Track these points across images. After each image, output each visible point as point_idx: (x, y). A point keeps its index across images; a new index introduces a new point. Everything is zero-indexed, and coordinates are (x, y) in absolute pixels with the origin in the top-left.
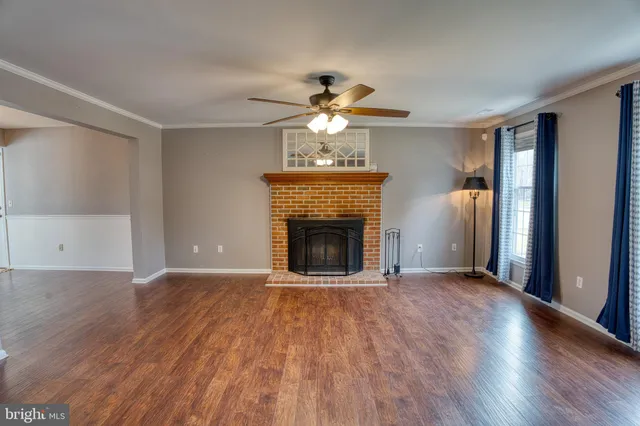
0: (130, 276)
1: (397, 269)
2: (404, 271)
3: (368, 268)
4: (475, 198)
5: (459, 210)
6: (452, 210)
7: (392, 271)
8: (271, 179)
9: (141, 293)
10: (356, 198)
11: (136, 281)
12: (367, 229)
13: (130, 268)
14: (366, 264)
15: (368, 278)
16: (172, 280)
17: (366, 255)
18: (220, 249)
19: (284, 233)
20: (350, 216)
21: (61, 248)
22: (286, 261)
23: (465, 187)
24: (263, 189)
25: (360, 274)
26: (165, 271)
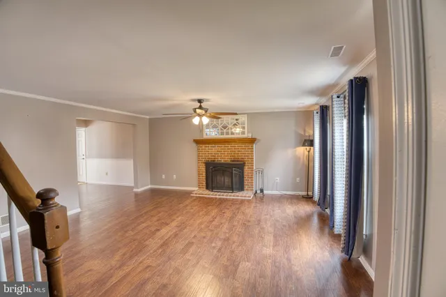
0: (132, 188)
1: (262, 191)
2: (265, 192)
3: (247, 190)
4: (309, 152)
5: (302, 157)
6: (297, 159)
7: (258, 192)
8: (198, 142)
9: (137, 195)
10: (239, 152)
11: (135, 190)
12: (246, 168)
13: (133, 185)
14: (246, 187)
15: (247, 194)
16: (153, 191)
17: (246, 182)
19: (204, 170)
20: (237, 161)
21: (107, 174)
22: (205, 184)
23: (304, 145)
24: (194, 145)
25: (241, 194)
26: (150, 186)
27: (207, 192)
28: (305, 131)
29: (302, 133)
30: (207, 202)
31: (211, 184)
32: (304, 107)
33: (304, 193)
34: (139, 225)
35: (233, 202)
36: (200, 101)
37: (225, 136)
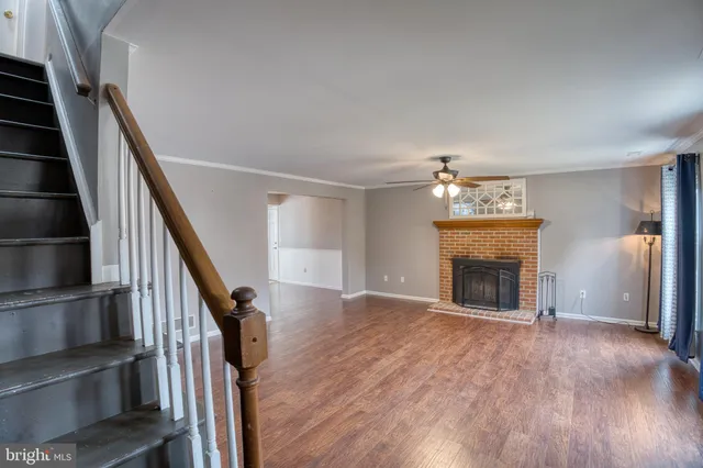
0: (340, 293)
1: (552, 312)
2: (558, 314)
3: (524, 308)
4: (651, 244)
5: (635, 254)
6: (624, 257)
7: (546, 313)
8: (440, 225)
9: (346, 303)
10: (513, 243)
11: (343, 296)
12: (523, 271)
13: (340, 288)
14: (523, 304)
15: (523, 316)
16: (369, 300)
17: (522, 295)
18: (403, 279)
19: (450, 270)
20: (508, 258)
21: (305, 271)
22: (450, 292)
23: (640, 231)
24: (435, 230)
25: (513, 313)
26: (364, 292)
27: (455, 307)
28: (642, 205)
29: (637, 209)
30: (454, 323)
31: (460, 295)
32: (639, 160)
33: (641, 323)
34: (347, 348)
35: (500, 326)
36: (444, 160)
37: (486, 216)
